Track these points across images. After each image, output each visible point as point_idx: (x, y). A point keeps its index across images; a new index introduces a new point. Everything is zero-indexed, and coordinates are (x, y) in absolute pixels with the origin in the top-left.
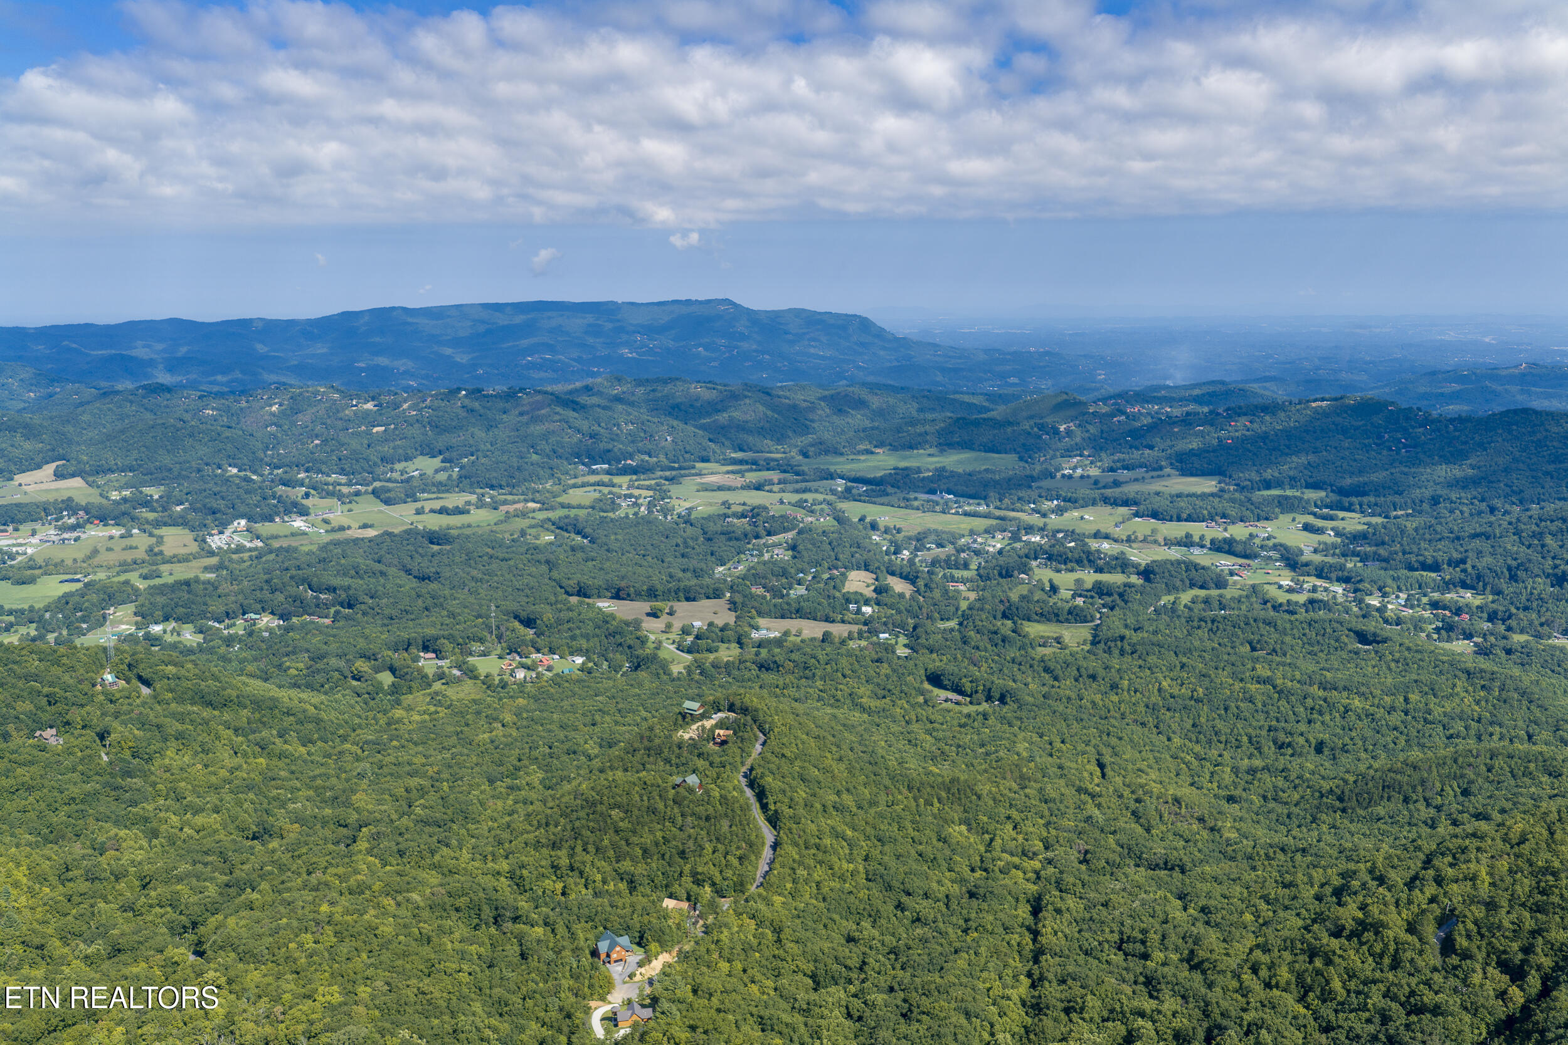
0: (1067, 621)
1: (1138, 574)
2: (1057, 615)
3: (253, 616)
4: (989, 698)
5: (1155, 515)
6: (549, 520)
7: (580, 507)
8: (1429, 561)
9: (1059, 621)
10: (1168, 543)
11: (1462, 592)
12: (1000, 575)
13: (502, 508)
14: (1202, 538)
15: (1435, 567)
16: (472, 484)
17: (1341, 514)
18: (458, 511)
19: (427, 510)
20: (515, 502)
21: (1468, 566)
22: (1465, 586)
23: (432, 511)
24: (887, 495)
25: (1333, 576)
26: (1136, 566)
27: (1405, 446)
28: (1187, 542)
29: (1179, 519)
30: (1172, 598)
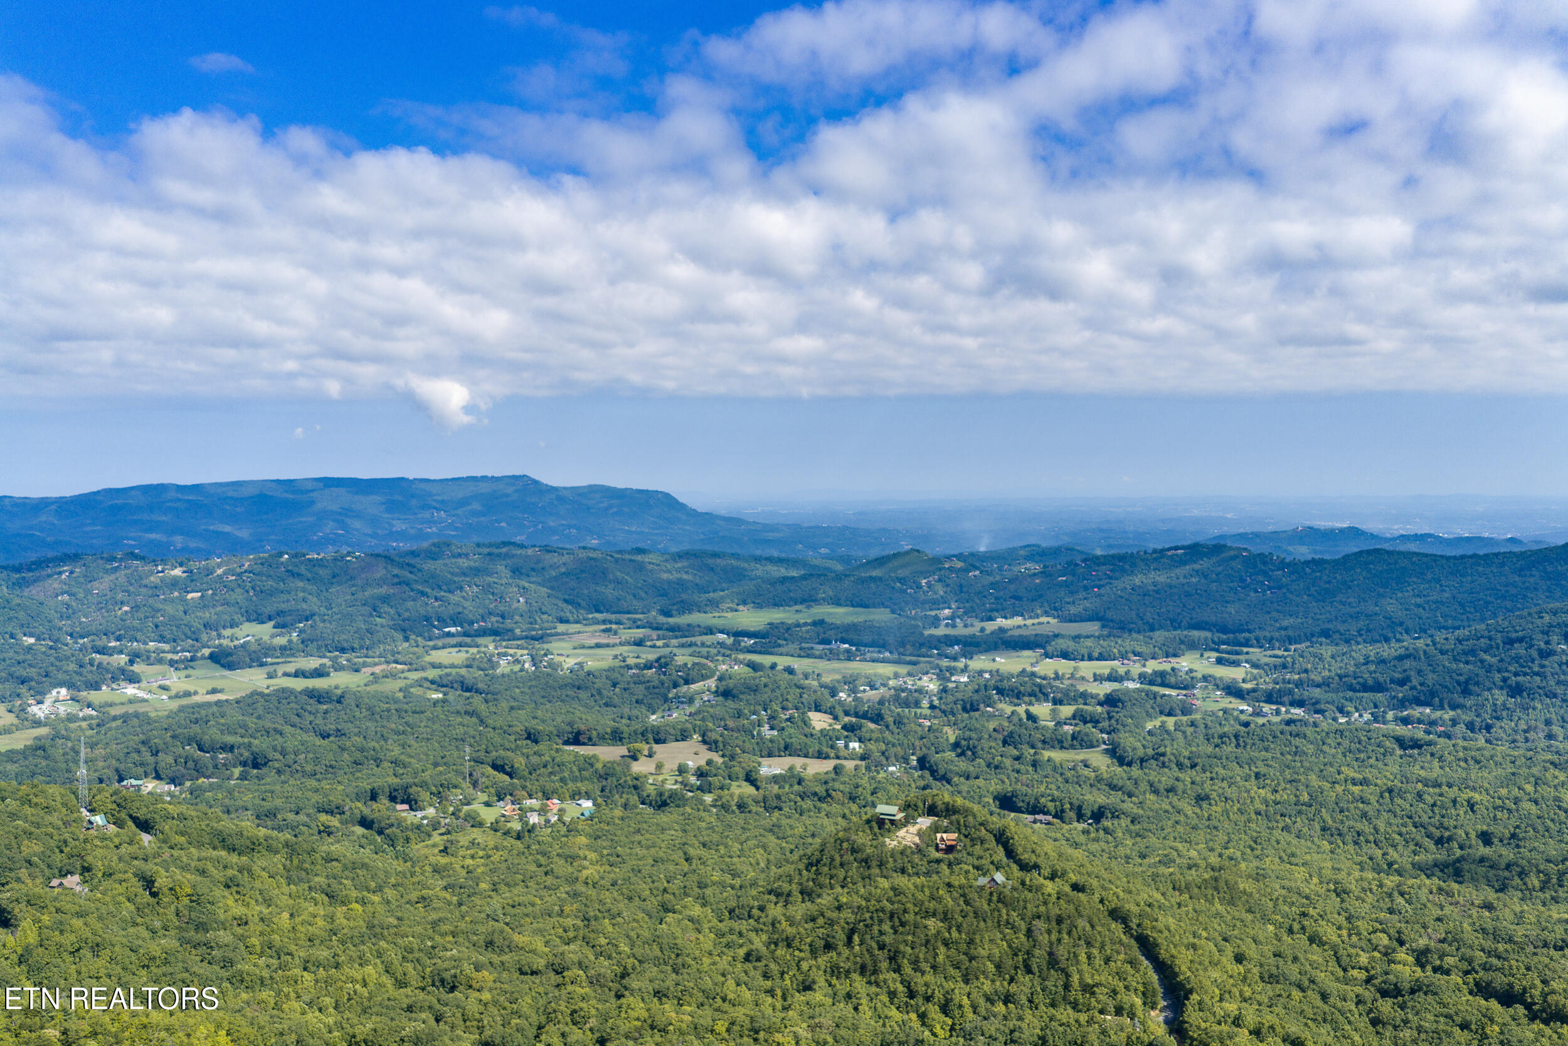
0: (1073, 747)
1: (1101, 704)
2: (1060, 742)
3: (134, 782)
4: (1080, 817)
5: (1065, 655)
6: (426, 679)
7: (453, 666)
8: (1370, 682)
9: (1062, 748)
10: (1097, 678)
11: (1420, 709)
12: (965, 709)
13: (364, 670)
14: (1127, 673)
15: (1378, 687)
16: (319, 648)
17: (1245, 650)
18: (319, 673)
19: (280, 674)
20: (376, 664)
21: (1415, 683)
22: (1420, 702)
23: (286, 674)
24: (780, 646)
25: (1286, 699)
26: (1092, 696)
27: (1270, 588)
28: (1112, 677)
29: (1090, 658)
30: (1158, 723)
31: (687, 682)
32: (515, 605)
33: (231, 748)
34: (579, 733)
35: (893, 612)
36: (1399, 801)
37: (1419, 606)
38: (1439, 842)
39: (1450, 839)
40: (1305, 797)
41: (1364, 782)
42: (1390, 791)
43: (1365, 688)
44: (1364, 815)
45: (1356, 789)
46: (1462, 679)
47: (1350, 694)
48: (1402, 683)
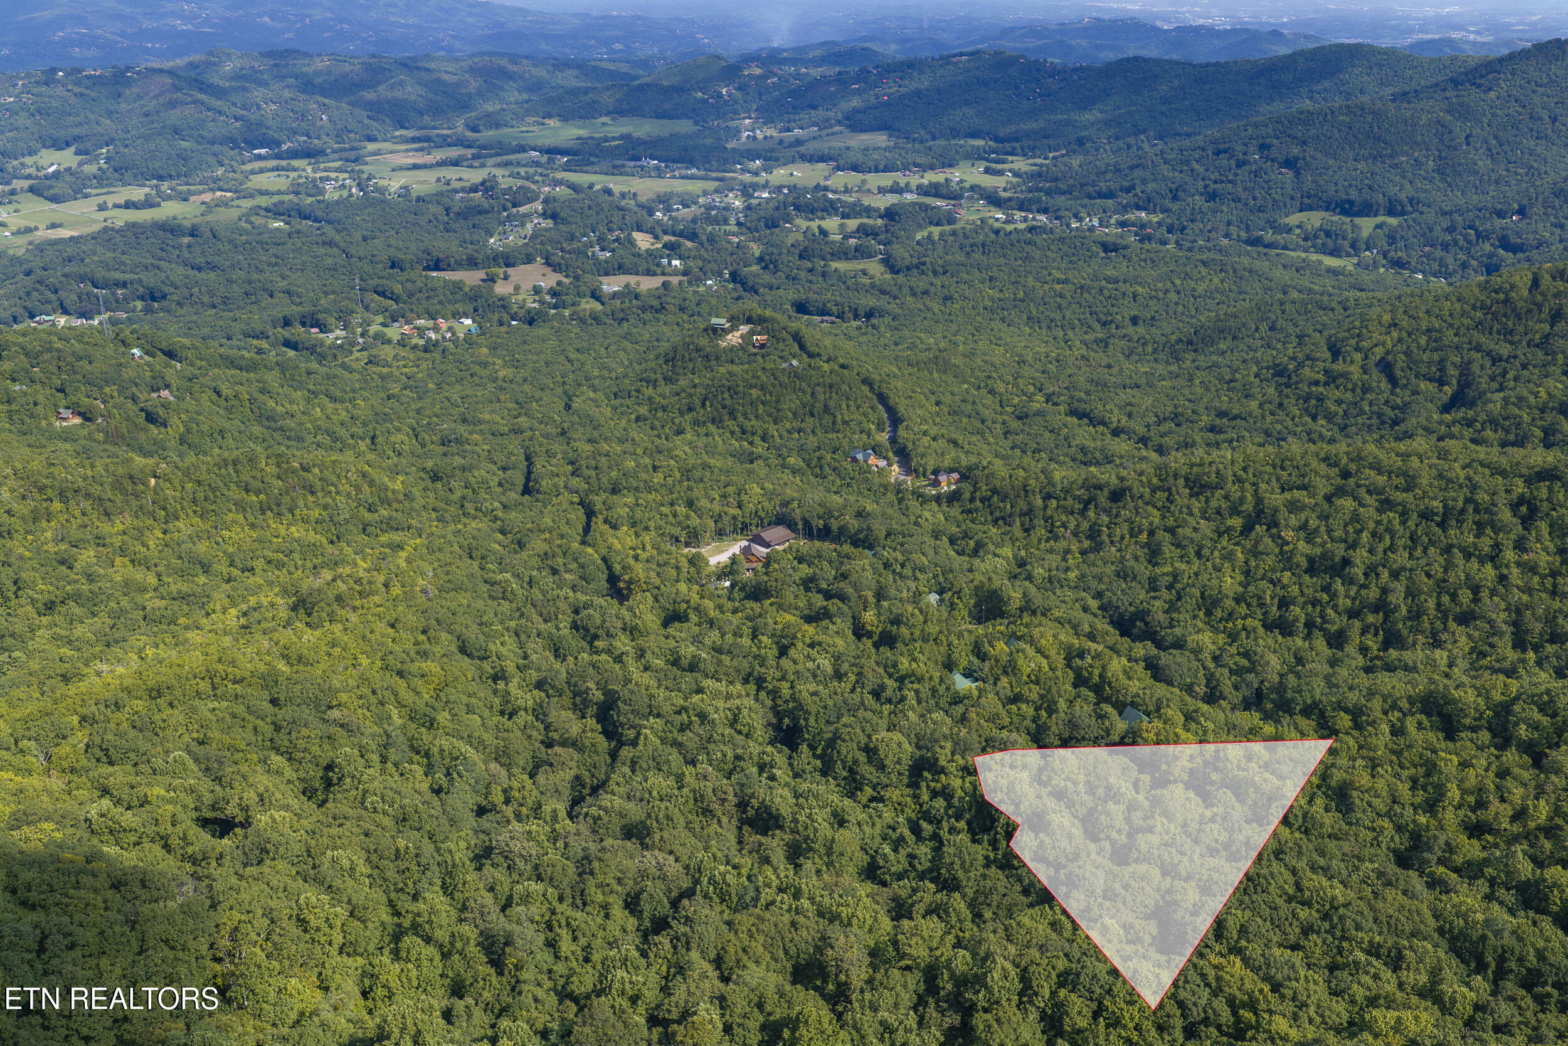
0: (855, 258)
1: (881, 217)
2: (846, 254)
3: (45, 318)
4: (856, 317)
5: (855, 168)
6: (260, 207)
7: (279, 193)
8: (1104, 190)
9: (847, 259)
10: (882, 191)
11: (1137, 213)
12: (767, 226)
13: (192, 198)
14: (908, 184)
15: (1110, 195)
16: (135, 176)
17: (1010, 158)
18: (148, 204)
19: (110, 205)
20: (201, 193)
21: (1138, 190)
22: (1138, 208)
23: (116, 206)
24: (592, 163)
25: (1034, 207)
26: (877, 210)
27: (1040, 95)
28: (896, 189)
29: (877, 171)
30: (925, 233)
31: (515, 205)
32: (320, 123)
33: (124, 285)
34: (438, 261)
35: (696, 123)
36: (1086, 295)
37: (1162, 113)
38: (1104, 324)
39: (1111, 322)
40: (1021, 295)
41: (1066, 282)
42: (1082, 288)
43: (1101, 195)
44: (1059, 307)
45: (1058, 287)
46: (1174, 186)
47: (1086, 201)
48: (1128, 190)
